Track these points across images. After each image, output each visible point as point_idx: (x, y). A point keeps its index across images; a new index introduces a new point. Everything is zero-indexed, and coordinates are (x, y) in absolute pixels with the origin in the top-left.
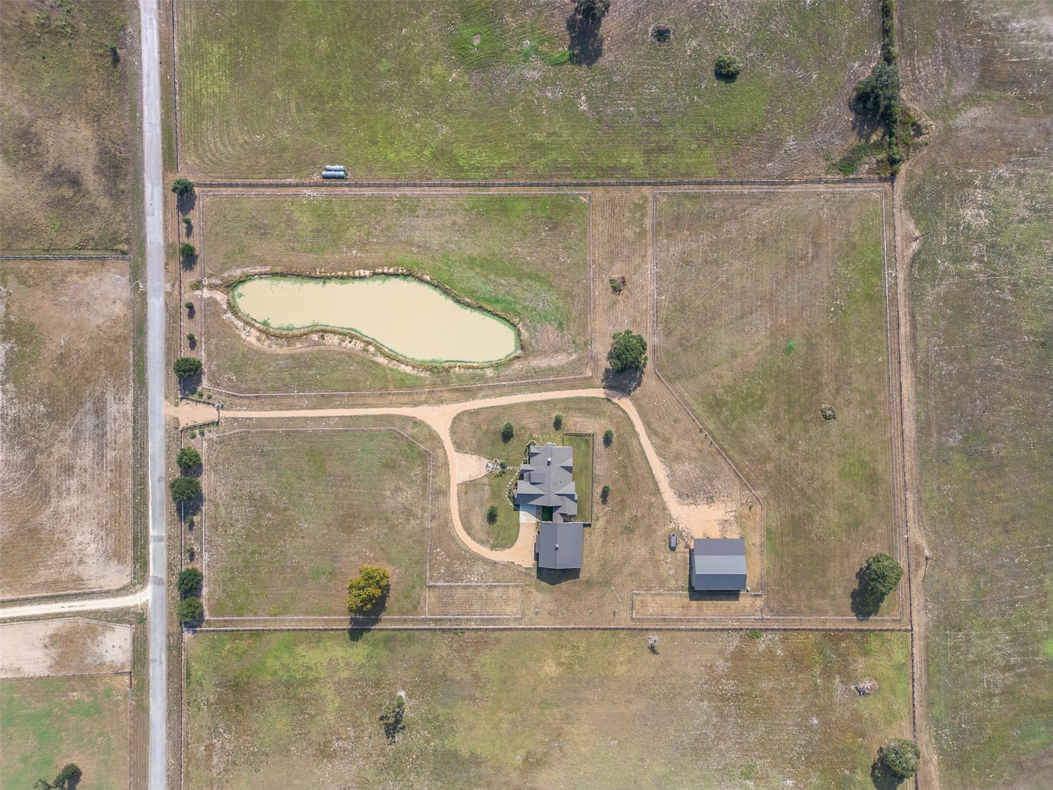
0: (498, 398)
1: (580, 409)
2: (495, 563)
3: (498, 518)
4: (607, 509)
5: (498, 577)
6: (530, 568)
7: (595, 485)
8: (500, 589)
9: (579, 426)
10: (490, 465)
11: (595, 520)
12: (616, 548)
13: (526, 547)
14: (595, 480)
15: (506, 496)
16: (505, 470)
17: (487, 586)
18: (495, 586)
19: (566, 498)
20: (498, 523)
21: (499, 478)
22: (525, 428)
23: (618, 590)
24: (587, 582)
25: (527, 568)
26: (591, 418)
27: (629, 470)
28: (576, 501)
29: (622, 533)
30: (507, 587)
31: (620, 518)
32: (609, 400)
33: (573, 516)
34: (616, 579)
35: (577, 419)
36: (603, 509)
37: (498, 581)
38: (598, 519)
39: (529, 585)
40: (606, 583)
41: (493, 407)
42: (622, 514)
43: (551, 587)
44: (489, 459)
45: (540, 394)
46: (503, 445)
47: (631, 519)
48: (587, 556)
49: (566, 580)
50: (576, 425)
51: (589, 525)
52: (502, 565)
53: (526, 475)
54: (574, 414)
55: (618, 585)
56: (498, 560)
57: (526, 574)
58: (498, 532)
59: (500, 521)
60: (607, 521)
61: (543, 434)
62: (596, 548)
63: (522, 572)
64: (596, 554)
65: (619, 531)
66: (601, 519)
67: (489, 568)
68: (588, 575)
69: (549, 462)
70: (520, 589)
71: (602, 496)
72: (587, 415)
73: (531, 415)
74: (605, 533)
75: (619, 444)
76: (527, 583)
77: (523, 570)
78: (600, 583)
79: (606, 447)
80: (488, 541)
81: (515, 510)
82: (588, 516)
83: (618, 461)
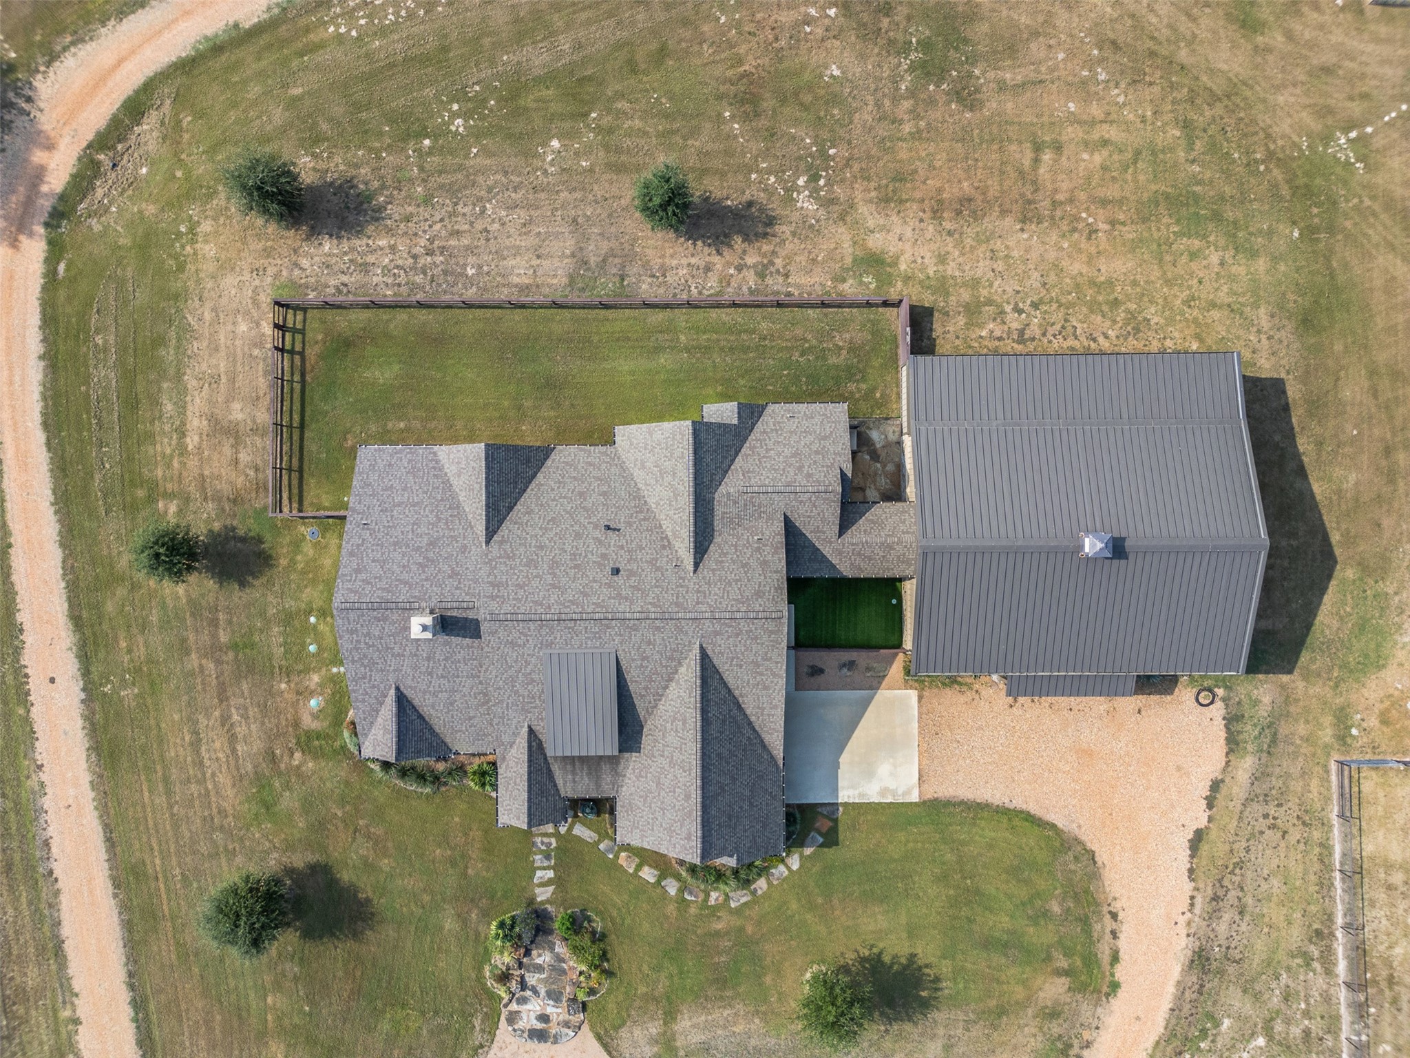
0: (75, 967)
1: (131, 403)
2: (1200, 961)
3: (895, 947)
4: (805, 202)
5: (1295, 936)
6: (1232, 720)
7: (647, 289)
8: (1377, 919)
9: (237, 412)
10: (530, 1012)
11: (885, 280)
12: (1071, 133)
13: (1086, 754)
14: (606, 288)
15: (740, 898)
16: (559, 916)
17: (1360, 1010)
18: (1359, 953)
19: (731, 485)
20: (927, 951)
21: (621, 952)
22: (260, 780)
23: (1356, 109)
24: (1307, 322)
25: (1233, 743)
26: (186, 332)
27: (537, 58)
28: (751, 414)
29: (966, 96)
30: (1356, 873)
31: (866, 115)
32: (61, 213)
33: (859, 433)
34: (1284, 126)
35: (196, 423)
36: (808, 230)
37: (1322, 935)
38: (874, 262)
39: (1342, 719)
40: (1304, 193)
41: (139, 1004)
42: (834, 99)
43: (1345, 573)
44: (492, 1023)
45: (36, 686)
46: (390, 931)
47: (868, 33)
48: (1136, 325)
49: (1301, 472)
50: (234, 433)
51: (920, 320)
52: (1212, 915)
53: (570, 785)
54: (165, 446)
55: (1324, 112)
56: (1180, 946)
57: (1271, 741)
58: (987, 944)
59: (912, 932)
60: (888, 200)
61: (296, 665)
62: (1077, 267)
63: (1255, 779)
64: (1117, 267)
65: (949, 114)
66: (876, 242)
67: (1234, 999)
68: (1262, 315)
69: (447, 625)
70: (1370, 783)
71: (720, 240)
72: (168, 354)
73: (177, 748)
74: (967, 208)
75: (364, 132)
76: (1327, 735)
77: (1246, 766)
78: (1310, 233)
79: (377, 215)
80: (1053, 1014)
81: (831, 839)
82: (854, 329)
83: (477, 134)
